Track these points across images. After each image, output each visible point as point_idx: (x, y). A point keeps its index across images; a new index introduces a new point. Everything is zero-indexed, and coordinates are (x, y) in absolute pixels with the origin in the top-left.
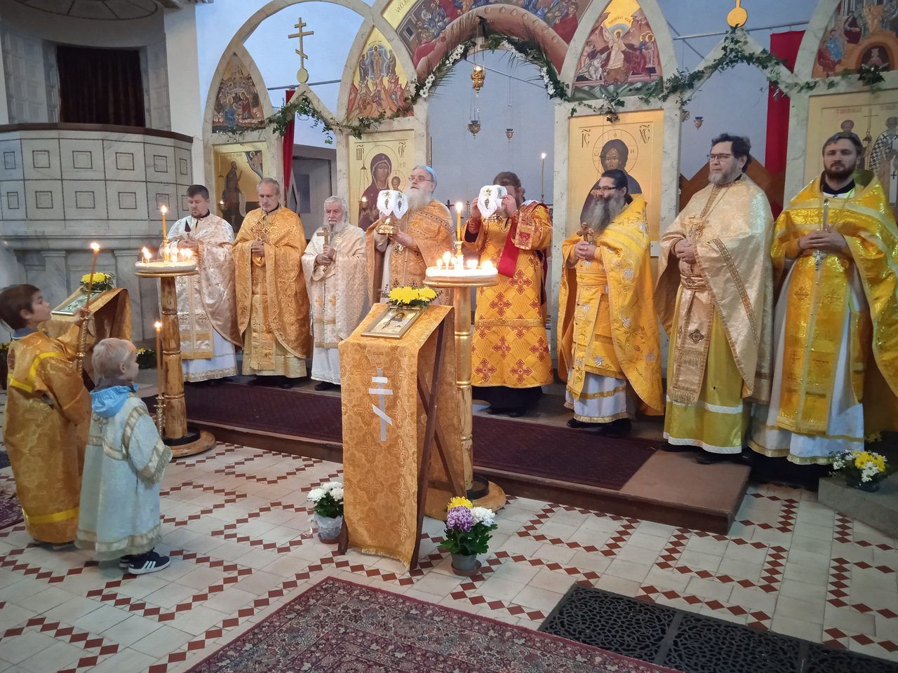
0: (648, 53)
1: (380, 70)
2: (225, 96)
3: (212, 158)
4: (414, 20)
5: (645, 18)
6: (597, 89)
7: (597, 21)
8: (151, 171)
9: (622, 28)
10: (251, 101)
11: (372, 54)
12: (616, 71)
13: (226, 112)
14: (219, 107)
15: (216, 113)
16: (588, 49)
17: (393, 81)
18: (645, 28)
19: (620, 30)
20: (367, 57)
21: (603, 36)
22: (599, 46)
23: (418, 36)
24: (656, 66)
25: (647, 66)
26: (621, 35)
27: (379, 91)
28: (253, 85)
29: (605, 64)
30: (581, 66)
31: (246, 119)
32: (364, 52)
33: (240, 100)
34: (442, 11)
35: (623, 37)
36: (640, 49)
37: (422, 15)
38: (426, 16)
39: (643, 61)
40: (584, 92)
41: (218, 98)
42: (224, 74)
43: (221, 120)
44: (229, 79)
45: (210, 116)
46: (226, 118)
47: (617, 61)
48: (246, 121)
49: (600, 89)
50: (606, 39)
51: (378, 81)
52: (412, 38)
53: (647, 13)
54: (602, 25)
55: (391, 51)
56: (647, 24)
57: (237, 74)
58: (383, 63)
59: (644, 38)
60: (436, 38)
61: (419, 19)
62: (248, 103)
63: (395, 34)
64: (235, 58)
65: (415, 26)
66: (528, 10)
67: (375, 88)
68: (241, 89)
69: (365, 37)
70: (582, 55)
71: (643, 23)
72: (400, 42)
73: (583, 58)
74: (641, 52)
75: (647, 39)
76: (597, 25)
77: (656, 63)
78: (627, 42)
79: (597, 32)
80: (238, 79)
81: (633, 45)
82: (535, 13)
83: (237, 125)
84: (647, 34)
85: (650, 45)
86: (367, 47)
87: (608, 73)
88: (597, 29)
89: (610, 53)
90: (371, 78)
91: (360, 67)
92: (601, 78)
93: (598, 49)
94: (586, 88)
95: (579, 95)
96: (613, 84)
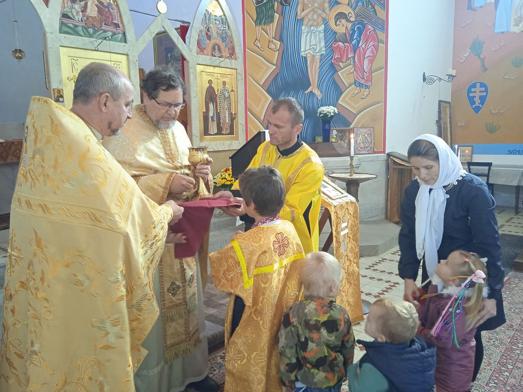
6: (80, 29)
12: (94, 18)
24: (119, 23)
25: (114, 22)
29: (84, 10)
40: (70, 27)
47: (92, 11)
49: (82, 29)
77: (120, 21)
81: (103, 3)
85: (114, 7)
87: (87, 18)
94: (71, 25)
95: (66, 29)
96: (91, 27)
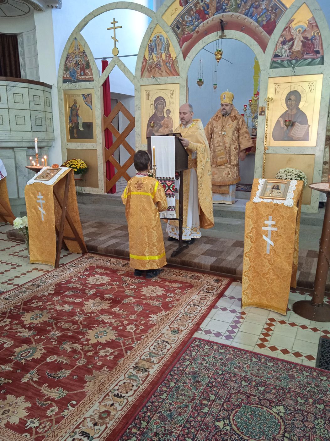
0: (316, 42)
1: (160, 49)
2: (70, 62)
3: (63, 97)
4: (181, 20)
5: (316, 22)
6: (285, 62)
7: (288, 23)
8: (32, 104)
9: (302, 28)
10: (85, 65)
11: (156, 40)
12: (298, 52)
13: (71, 72)
14: (66, 69)
15: (64, 72)
16: (281, 39)
17: (168, 55)
18: (315, 28)
19: (300, 29)
20: (153, 42)
21: (290, 32)
22: (288, 38)
23: (183, 30)
24: (320, 49)
25: (315, 50)
26: (301, 32)
27: (159, 61)
28: (86, 56)
29: (291, 48)
30: (277, 49)
31: (82, 75)
32: (151, 39)
33: (79, 64)
34: (197, 16)
35: (302, 33)
36: (311, 40)
37: (186, 18)
38: (188, 18)
39: (312, 46)
40: (278, 63)
41: (65, 63)
42: (69, 50)
43: (68, 76)
44: (72, 53)
45: (61, 73)
46: (71, 75)
47: (298, 46)
48: (83, 77)
49: (287, 62)
50: (292, 34)
51: (159, 56)
52: (179, 31)
53: (317, 19)
54: (290, 26)
55: (167, 39)
56: (317, 26)
57: (77, 50)
58: (162, 45)
59: (314, 34)
60: (193, 31)
61: (184, 20)
62: (83, 66)
63: (169, 28)
64: (75, 41)
65: (181, 24)
66: (247, 16)
67: (157, 59)
68: (79, 59)
69: (152, 30)
70: (278, 42)
71: (314, 25)
72: (173, 33)
73: (278, 44)
74: (312, 42)
75: (316, 34)
76: (287, 25)
78: (304, 36)
79: (287, 30)
80: (77, 53)
81: (308, 38)
82: (252, 18)
83: (77, 79)
84: (316, 31)
85: (317, 37)
86: (153, 36)
88: (287, 28)
89: (294, 41)
90: (155, 54)
91: (149, 47)
92: (288, 56)
93: (288, 39)
94: (279, 61)
95: (275, 65)
96: (295, 59)
